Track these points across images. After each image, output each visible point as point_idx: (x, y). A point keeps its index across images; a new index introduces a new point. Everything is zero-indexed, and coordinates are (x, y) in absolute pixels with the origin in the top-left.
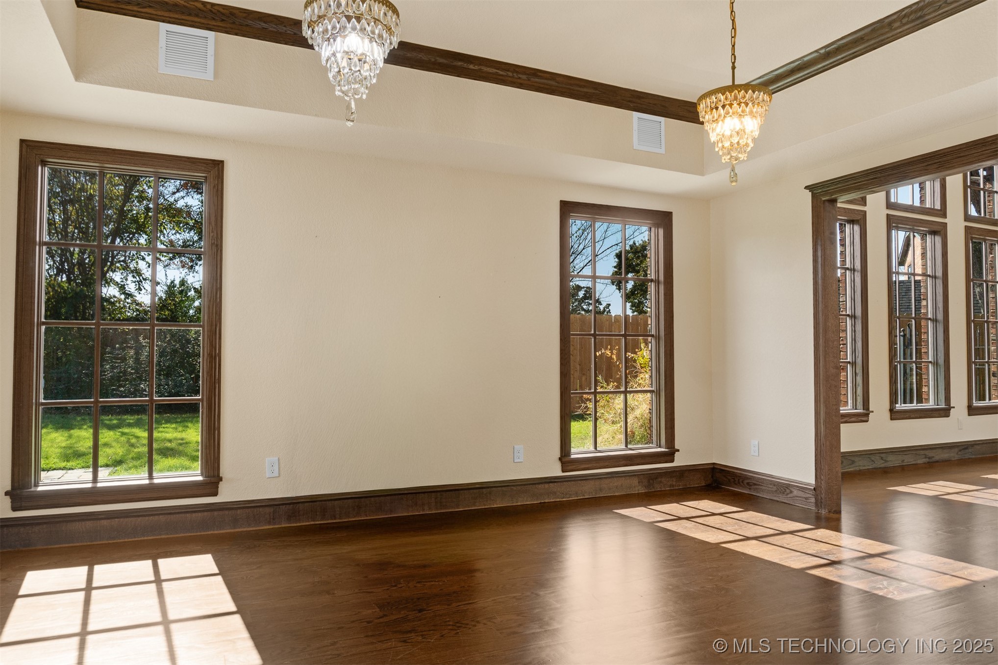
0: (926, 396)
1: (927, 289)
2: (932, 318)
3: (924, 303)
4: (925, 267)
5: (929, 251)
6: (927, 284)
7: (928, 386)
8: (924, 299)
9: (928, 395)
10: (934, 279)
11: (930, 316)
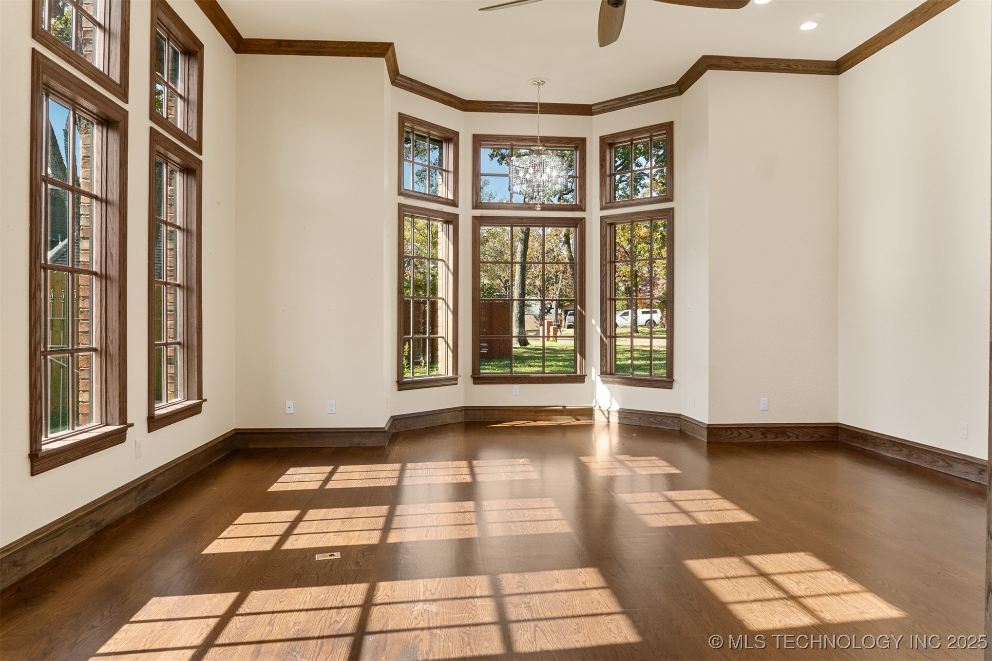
0: (85, 409)
1: (91, 220)
2: (99, 271)
3: (84, 245)
4: (88, 181)
5: (98, 153)
6: (91, 210)
7: (90, 391)
8: (84, 238)
9: (90, 407)
10: (104, 205)
11: (95, 268)
